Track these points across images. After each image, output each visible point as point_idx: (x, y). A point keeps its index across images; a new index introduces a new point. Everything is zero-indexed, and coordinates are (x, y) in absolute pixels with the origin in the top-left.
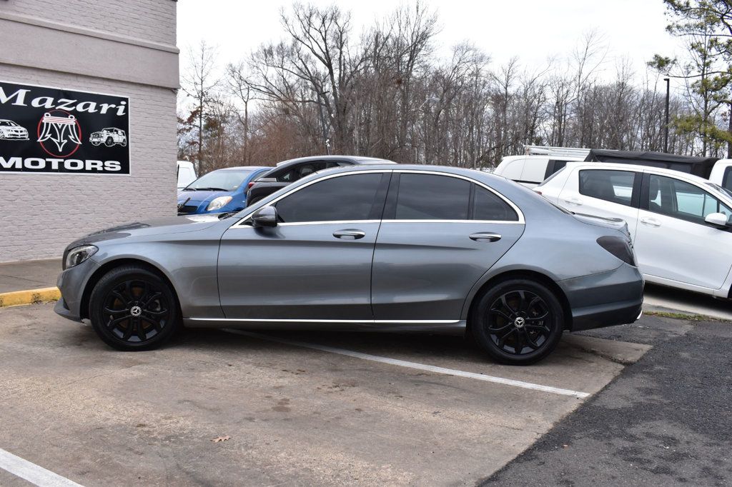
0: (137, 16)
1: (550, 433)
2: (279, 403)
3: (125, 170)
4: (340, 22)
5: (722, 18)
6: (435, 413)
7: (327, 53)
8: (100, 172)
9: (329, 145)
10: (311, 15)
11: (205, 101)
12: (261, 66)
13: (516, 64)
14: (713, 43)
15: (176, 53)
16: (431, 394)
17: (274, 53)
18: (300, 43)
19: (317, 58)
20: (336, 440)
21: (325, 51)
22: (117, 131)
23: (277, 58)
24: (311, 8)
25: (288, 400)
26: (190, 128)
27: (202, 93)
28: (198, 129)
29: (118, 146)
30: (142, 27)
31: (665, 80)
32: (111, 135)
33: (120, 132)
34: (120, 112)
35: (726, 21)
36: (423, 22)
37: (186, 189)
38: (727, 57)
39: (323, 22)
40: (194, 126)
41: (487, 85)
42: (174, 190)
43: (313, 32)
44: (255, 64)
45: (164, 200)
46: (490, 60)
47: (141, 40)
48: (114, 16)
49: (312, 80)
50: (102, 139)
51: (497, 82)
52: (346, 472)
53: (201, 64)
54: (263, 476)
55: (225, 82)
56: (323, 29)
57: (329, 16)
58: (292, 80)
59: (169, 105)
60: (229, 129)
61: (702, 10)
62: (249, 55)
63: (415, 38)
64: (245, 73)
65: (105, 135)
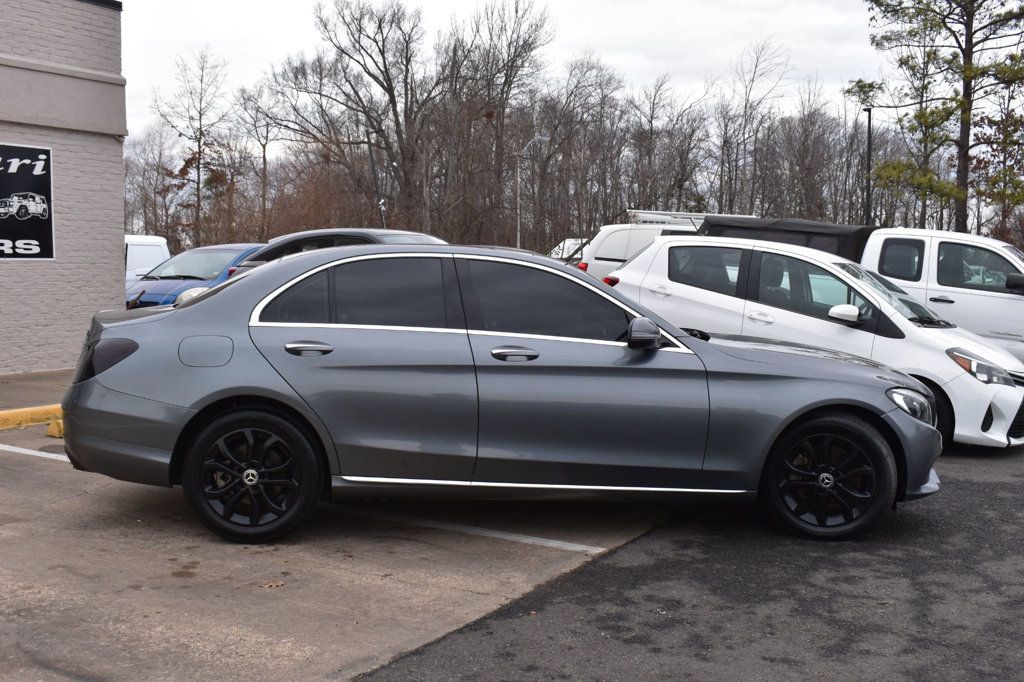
0: (62, 33)
1: (526, 597)
2: (184, 567)
3: (46, 251)
4: (406, 26)
5: (944, 21)
6: (386, 575)
7: (386, 72)
8: (9, 256)
9: (383, 208)
10: (362, 16)
11: (205, 144)
12: (288, 91)
13: (665, 87)
14: (932, 56)
15: (122, 84)
16: (392, 552)
17: (309, 71)
18: (347, 58)
19: (371, 80)
20: (237, 610)
21: (383, 69)
22: (34, 198)
23: (312, 79)
24: (361, 6)
25: (198, 563)
26: (184, 185)
27: (202, 133)
28: (196, 186)
29: (35, 218)
30: (69, 48)
31: (865, 110)
32: (25, 202)
33: (38, 198)
34: (38, 170)
35: (949, 25)
36: (525, 27)
37: (146, 277)
38: (950, 76)
39: (380, 27)
40: (189, 180)
41: (626, 117)
42: (121, 279)
43: (365, 42)
44: (279, 89)
45: (105, 295)
46: (622, 84)
47: (67, 67)
48: (27, 33)
49: (365, 112)
50: (11, 209)
51: (638, 113)
52: (233, 647)
53: (199, 91)
54: (123, 654)
55: (234, 117)
56: (379, 38)
57: (388, 17)
58: (337, 110)
59: (113, 159)
60: (247, 184)
61: (919, 12)
62: (270, 76)
63: (512, 50)
64: (266, 101)
65: (15, 203)
